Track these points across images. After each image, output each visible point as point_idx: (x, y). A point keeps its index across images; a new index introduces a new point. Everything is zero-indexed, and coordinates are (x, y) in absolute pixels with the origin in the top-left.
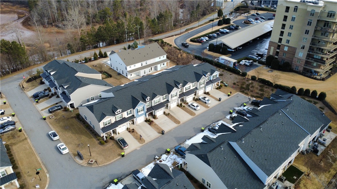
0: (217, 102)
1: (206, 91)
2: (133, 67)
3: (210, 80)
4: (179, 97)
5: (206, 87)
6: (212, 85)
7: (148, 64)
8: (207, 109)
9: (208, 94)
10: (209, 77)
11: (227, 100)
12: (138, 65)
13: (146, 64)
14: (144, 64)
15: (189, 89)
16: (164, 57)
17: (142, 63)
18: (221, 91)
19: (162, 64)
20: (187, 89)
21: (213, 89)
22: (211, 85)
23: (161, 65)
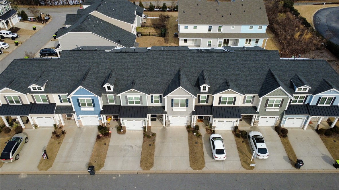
0: (287, 167)
1: (282, 124)
2: (191, 29)
3: (308, 104)
4: (193, 112)
5: (284, 117)
6: (308, 118)
7: (222, 32)
8: (243, 170)
9: (282, 132)
10: (305, 95)
11: (322, 174)
12: (203, 29)
13: (220, 30)
14: (215, 29)
15: (231, 103)
16: (260, 28)
17: (210, 27)
18: (325, 142)
19: (253, 40)
20: (225, 103)
21: (305, 128)
22: (304, 117)
23: (251, 42)
